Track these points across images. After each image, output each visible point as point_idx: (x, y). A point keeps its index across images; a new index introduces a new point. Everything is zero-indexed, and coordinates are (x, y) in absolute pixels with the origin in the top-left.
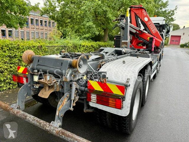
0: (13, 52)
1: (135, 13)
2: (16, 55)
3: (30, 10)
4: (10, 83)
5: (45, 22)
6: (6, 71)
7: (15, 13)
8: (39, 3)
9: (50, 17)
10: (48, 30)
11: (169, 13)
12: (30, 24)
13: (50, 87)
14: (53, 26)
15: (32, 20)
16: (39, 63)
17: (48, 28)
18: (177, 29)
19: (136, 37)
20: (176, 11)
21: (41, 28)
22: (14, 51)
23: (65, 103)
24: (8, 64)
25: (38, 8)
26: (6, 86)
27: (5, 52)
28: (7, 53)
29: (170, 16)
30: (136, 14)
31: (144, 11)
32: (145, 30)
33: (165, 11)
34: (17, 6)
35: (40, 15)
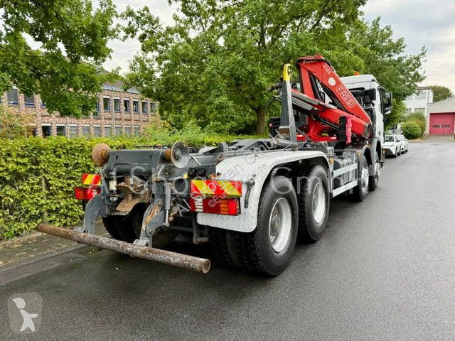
0: (73, 157)
1: (308, 71)
2: (77, 163)
3: (103, 82)
4: (67, 216)
5: (135, 103)
6: (60, 191)
7: (76, 89)
8: (119, 68)
9: (143, 92)
10: (142, 120)
11: (408, 64)
12: (102, 110)
13: (134, 196)
14: (152, 111)
15: (106, 101)
16: (118, 162)
17: (141, 115)
18: (445, 98)
19: (314, 119)
20: (425, 58)
21: (127, 116)
22: (74, 155)
23: (155, 214)
24: (64, 179)
25: (117, 77)
26: (60, 221)
27: (60, 157)
28: (63, 160)
29: (413, 70)
30: (310, 73)
31: (325, 66)
32: (333, 103)
33: (400, 60)
34: (80, 75)
35: (123, 90)
